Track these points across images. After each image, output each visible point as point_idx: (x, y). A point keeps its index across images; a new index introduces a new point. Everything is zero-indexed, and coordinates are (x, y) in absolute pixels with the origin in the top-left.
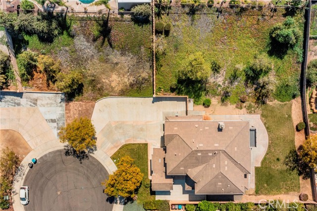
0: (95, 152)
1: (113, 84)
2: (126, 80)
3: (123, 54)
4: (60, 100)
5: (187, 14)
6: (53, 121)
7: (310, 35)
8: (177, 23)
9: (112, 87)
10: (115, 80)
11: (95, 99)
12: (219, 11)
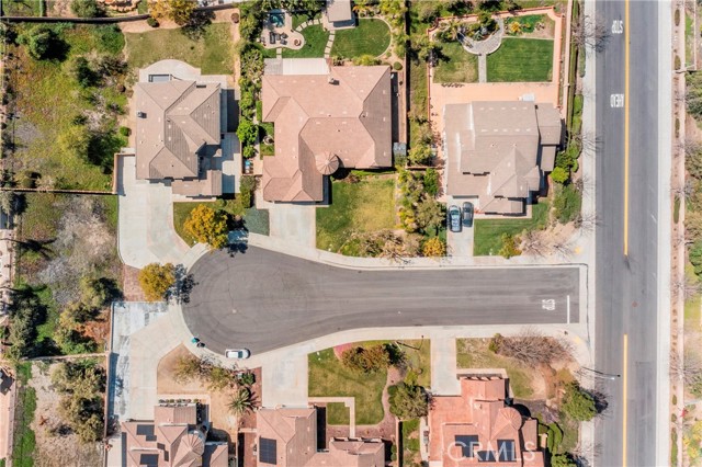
0: (185, 267)
1: (101, 242)
2: (96, 226)
3: (63, 228)
4: (122, 308)
5: (14, 152)
6: (147, 317)
7: (41, 16)
8: (25, 164)
9: (106, 243)
10: (96, 239)
11: (121, 265)
12: (11, 116)
